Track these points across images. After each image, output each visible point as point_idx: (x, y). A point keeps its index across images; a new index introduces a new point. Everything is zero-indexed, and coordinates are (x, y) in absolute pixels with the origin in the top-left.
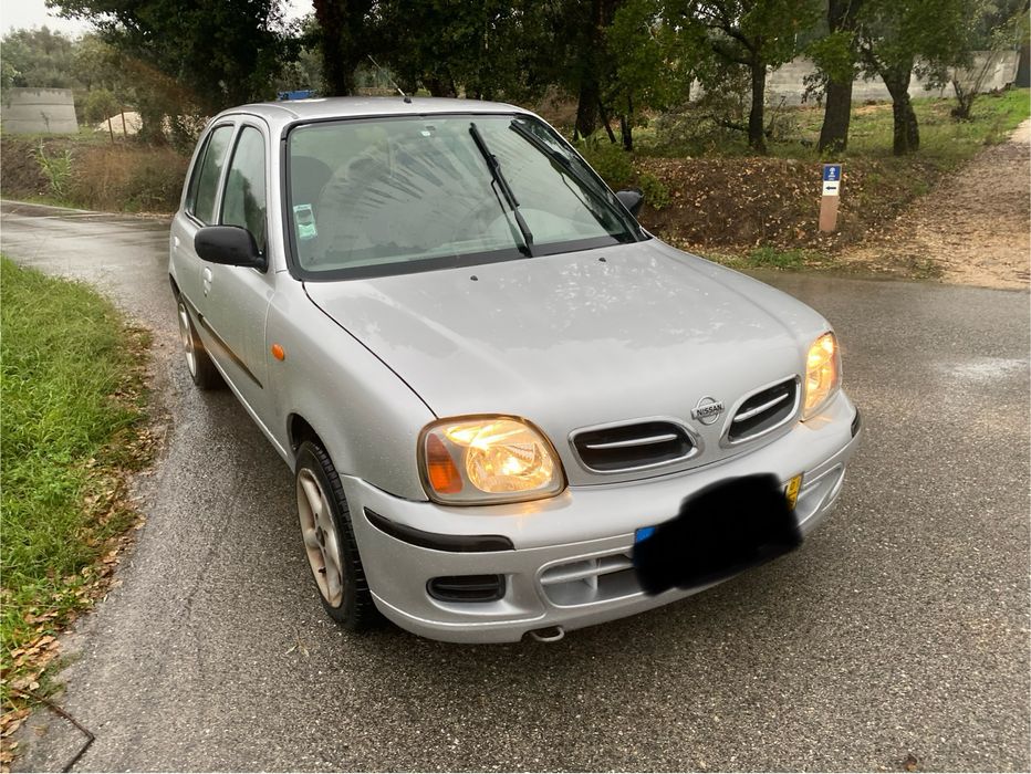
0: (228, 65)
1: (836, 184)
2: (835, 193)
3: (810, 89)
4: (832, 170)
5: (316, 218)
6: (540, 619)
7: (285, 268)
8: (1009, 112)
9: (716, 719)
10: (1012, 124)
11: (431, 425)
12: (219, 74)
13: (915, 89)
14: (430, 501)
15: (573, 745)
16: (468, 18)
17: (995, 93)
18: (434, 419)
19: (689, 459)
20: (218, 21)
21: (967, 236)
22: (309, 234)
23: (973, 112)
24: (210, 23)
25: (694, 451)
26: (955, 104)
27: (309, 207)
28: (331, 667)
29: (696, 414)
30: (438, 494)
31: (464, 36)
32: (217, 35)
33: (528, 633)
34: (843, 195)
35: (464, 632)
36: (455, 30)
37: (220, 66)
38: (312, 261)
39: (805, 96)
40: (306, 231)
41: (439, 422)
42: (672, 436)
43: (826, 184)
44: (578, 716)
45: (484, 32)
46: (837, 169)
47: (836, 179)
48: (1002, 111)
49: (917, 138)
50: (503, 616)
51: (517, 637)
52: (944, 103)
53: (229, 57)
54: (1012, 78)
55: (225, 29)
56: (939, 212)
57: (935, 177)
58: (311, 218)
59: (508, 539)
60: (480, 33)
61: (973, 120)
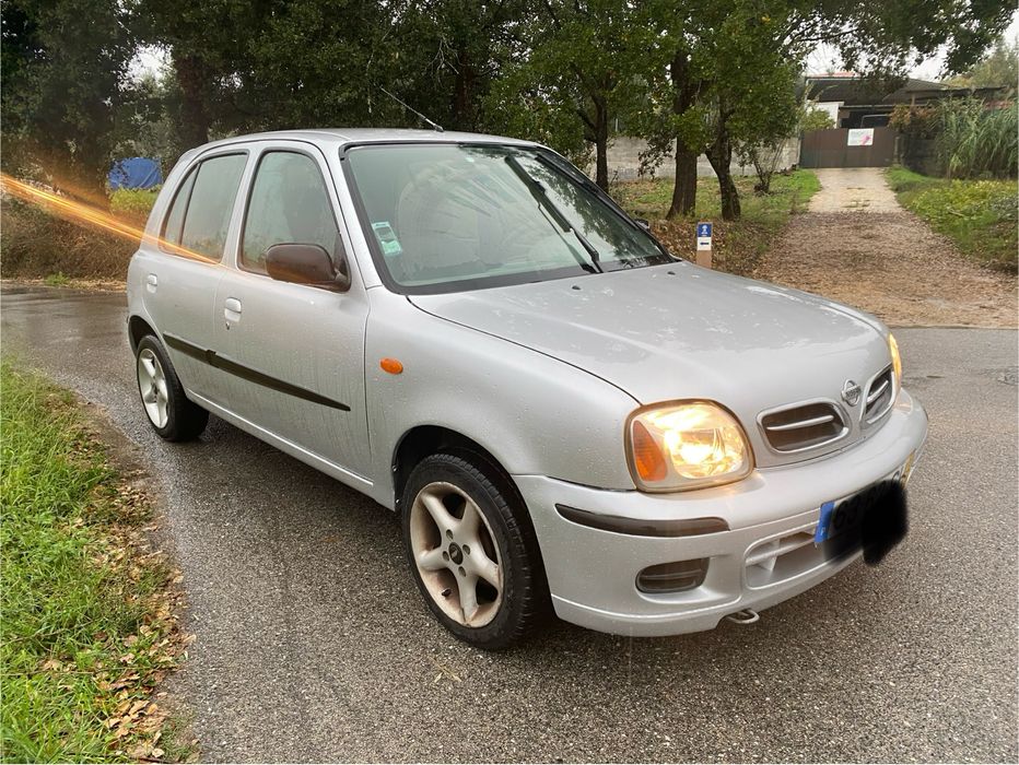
0: (82, 122)
1: (709, 240)
2: (708, 248)
3: (645, 164)
4: (705, 227)
5: (398, 234)
6: (736, 603)
7: (379, 282)
8: (799, 188)
9: (891, 684)
10: (805, 198)
11: (636, 413)
12: (70, 131)
13: (734, 167)
14: (638, 490)
15: (781, 725)
16: (351, 83)
17: (785, 173)
18: (638, 406)
19: (842, 439)
20: (71, 77)
21: (815, 286)
22: (393, 251)
23: (771, 189)
24: (62, 78)
25: (845, 430)
26: (757, 181)
27: (387, 224)
28: (492, 688)
29: (844, 395)
30: (644, 482)
31: (348, 99)
32: (71, 91)
33: (724, 617)
34: (715, 247)
35: (668, 623)
36: (339, 93)
37: (73, 122)
38: (404, 277)
39: (641, 172)
40: (391, 248)
41: (644, 408)
42: (830, 417)
43: (700, 240)
44: (768, 699)
45: (366, 96)
46: (709, 226)
47: (709, 235)
48: (794, 187)
49: (739, 207)
50: (703, 604)
51: (713, 625)
52: (746, 180)
53: (83, 114)
54: (796, 161)
55: (80, 85)
56: (783, 266)
57: (768, 238)
58: (392, 234)
59: (722, 520)
60: (363, 97)
61: (772, 193)
